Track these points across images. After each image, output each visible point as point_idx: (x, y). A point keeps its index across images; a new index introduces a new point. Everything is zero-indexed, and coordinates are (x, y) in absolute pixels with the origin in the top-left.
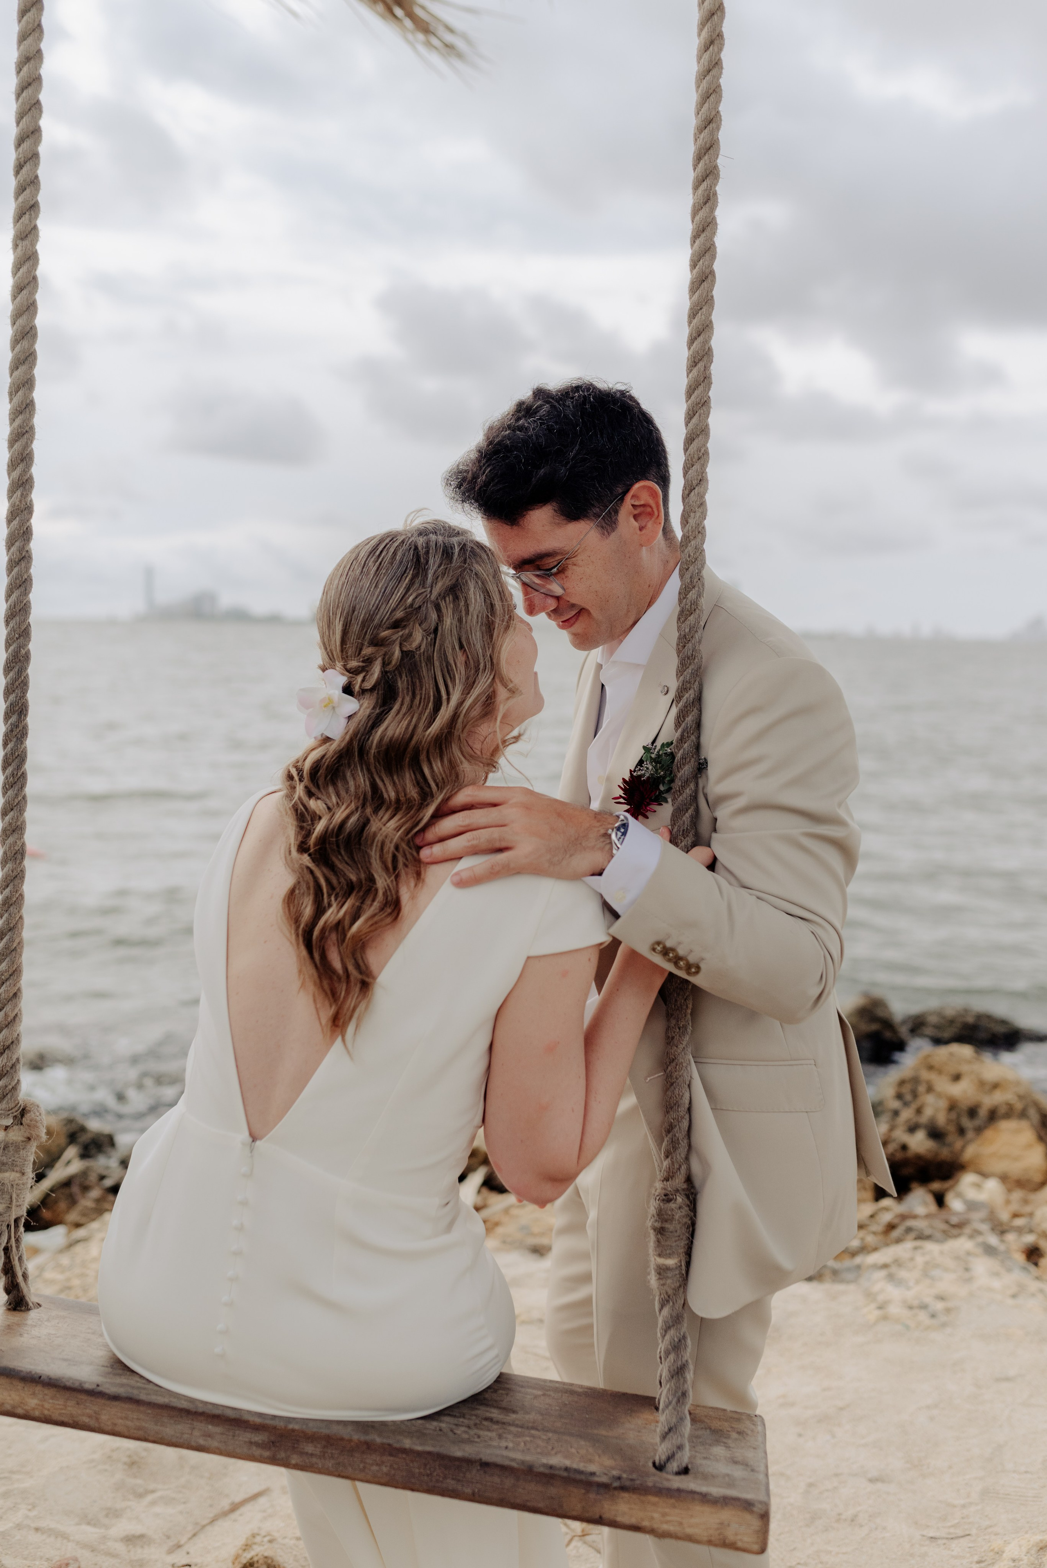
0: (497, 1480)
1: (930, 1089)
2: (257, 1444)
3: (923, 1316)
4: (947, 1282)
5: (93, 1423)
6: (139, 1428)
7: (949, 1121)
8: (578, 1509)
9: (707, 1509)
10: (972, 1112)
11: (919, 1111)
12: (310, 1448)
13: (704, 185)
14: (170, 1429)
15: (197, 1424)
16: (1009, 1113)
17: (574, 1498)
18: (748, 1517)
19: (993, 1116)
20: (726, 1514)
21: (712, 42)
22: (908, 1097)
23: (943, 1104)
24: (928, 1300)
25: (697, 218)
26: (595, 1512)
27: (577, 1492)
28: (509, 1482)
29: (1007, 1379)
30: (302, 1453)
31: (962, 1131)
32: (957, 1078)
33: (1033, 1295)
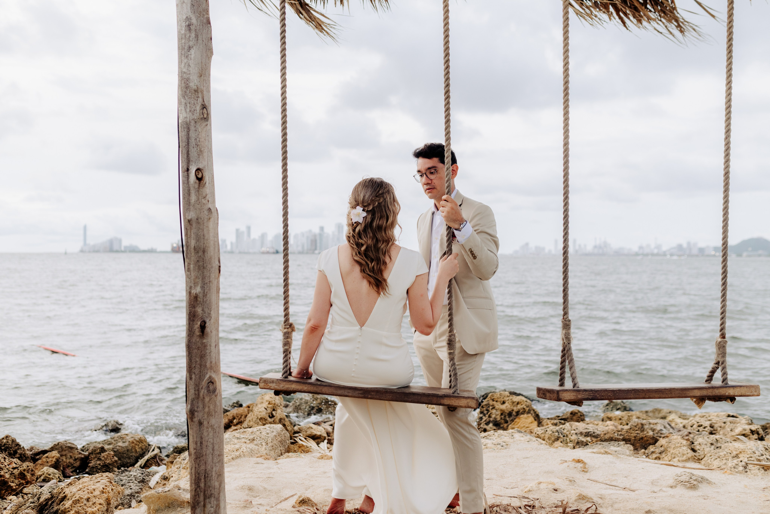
0: (417, 397)
1: (494, 408)
2: (360, 394)
3: (499, 446)
4: (506, 439)
5: (321, 392)
6: (332, 392)
7: (501, 419)
8: (435, 402)
9: (464, 400)
10: (510, 414)
11: (490, 417)
12: (373, 394)
13: (447, 100)
14: (340, 392)
15: (346, 390)
16: (524, 412)
17: (435, 400)
18: (473, 400)
19: (518, 413)
20: (469, 400)
21: (447, 67)
22: (485, 412)
23: (499, 413)
24: (501, 443)
25: (446, 107)
26: (439, 402)
27: (435, 398)
28: (419, 397)
29: (527, 458)
30: (371, 395)
31: (506, 422)
32: (504, 403)
33: (534, 441)
